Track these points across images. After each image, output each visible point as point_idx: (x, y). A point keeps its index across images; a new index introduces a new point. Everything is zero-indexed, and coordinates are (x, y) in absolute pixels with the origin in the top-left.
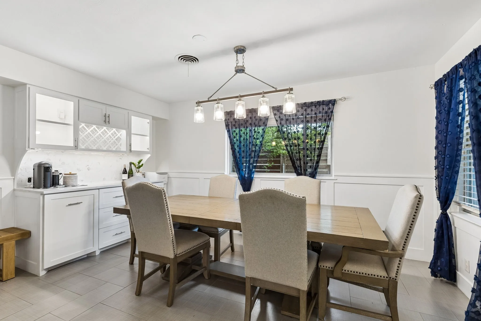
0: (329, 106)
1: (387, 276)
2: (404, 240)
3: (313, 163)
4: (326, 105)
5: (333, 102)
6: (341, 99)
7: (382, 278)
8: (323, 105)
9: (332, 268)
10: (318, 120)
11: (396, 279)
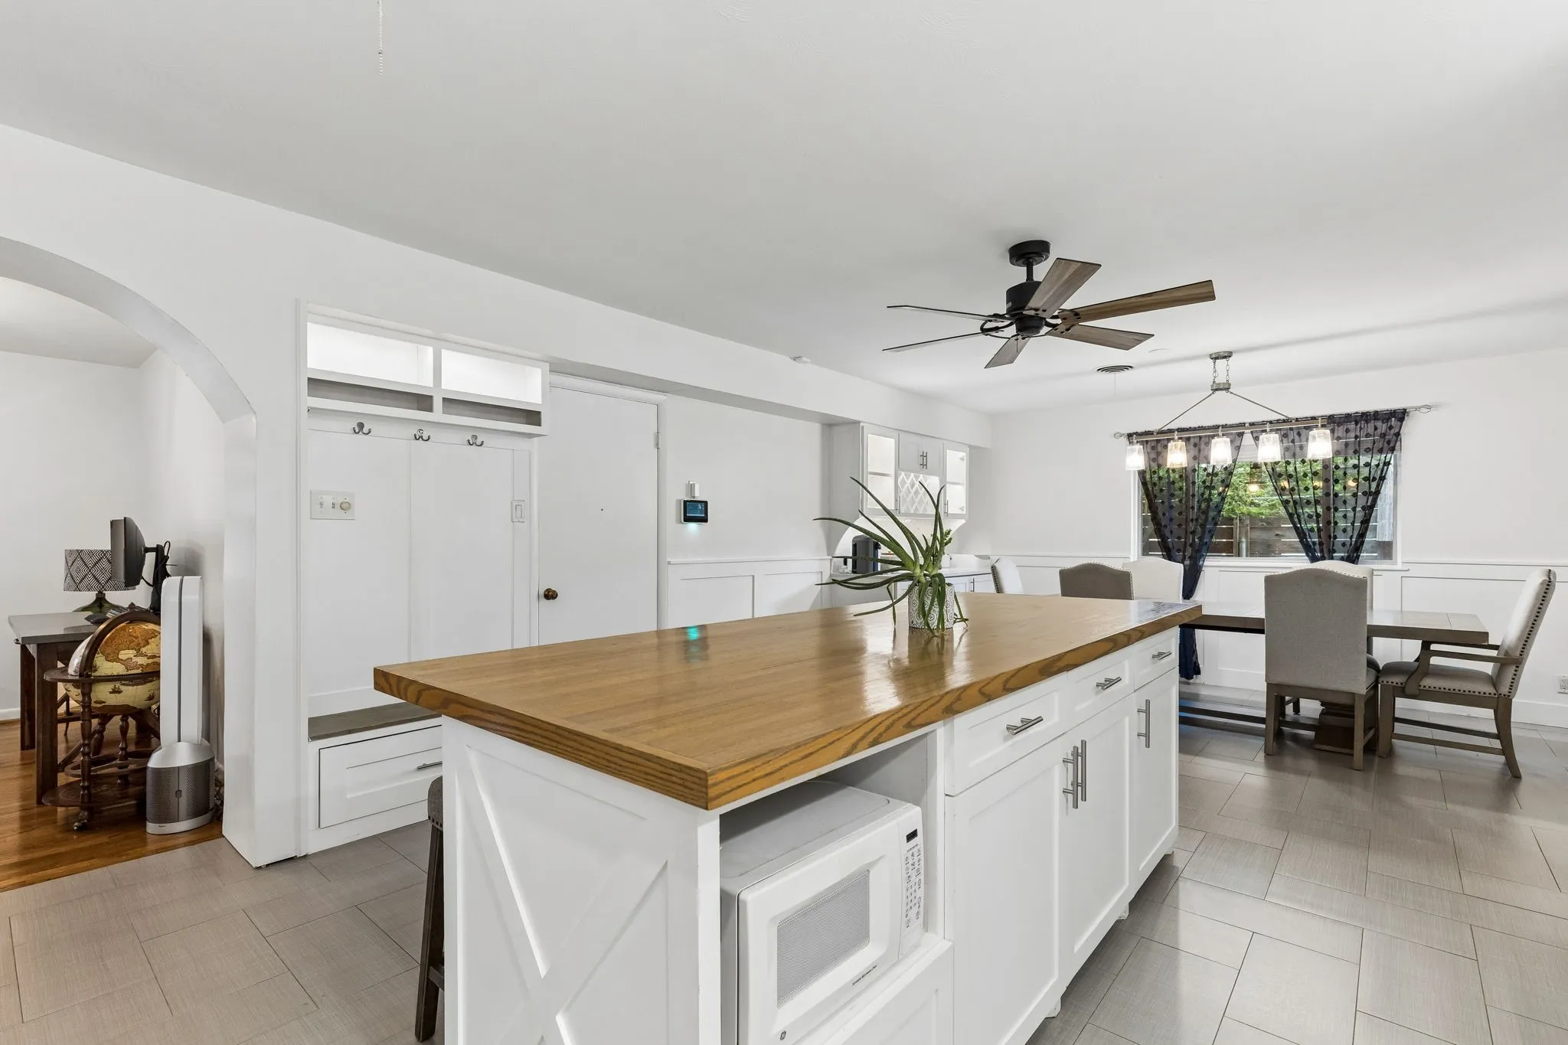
0: (1391, 421)
1: (1495, 692)
2: (1523, 642)
3: (1351, 538)
4: (1383, 421)
5: (1401, 415)
6: (1417, 409)
7: (1487, 695)
8: (1375, 420)
9: (1402, 684)
10: (1362, 451)
11: (1509, 696)
